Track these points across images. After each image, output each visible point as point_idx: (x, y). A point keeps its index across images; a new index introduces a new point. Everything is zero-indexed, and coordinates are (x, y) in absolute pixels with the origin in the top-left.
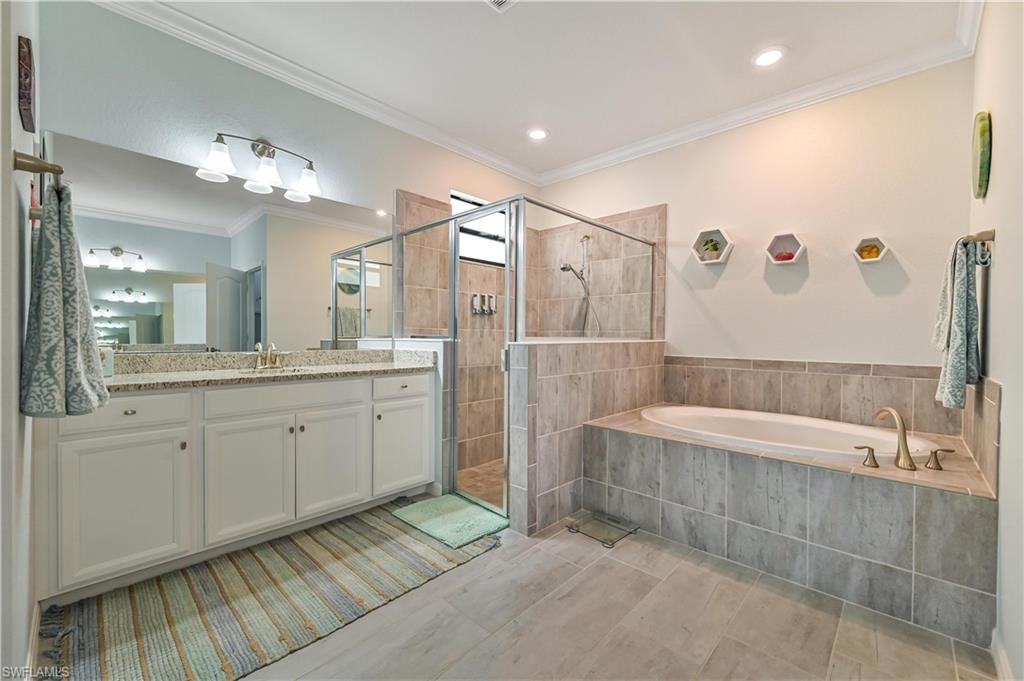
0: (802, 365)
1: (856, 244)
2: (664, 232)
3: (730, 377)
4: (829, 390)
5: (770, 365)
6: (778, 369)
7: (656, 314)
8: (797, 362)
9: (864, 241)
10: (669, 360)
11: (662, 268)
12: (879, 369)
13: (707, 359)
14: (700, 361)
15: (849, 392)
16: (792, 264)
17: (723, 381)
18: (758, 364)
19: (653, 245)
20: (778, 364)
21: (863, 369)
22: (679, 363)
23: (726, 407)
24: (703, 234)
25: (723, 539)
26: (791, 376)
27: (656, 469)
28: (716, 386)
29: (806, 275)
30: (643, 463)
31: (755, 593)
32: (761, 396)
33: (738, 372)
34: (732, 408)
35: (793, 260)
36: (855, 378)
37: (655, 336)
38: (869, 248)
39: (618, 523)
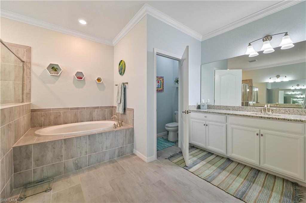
0: (84, 108)
1: (97, 78)
2: (29, 57)
3: (62, 114)
4: (91, 114)
5: (75, 109)
6: (78, 110)
7: (25, 92)
8: (83, 107)
9: (98, 78)
10: (33, 111)
11: (28, 73)
12: (101, 107)
13: (52, 109)
14: (49, 110)
15: (95, 114)
16: (82, 80)
17: (59, 116)
18: (72, 109)
19: (23, 62)
20: (78, 108)
21: (98, 108)
22: (38, 111)
23: (61, 124)
24: (51, 64)
25: (87, 161)
26: (81, 111)
27: (61, 151)
28: (57, 118)
29: (85, 84)
30: (54, 151)
31: (102, 169)
32: (73, 118)
33: (65, 112)
34: (63, 124)
35: (82, 79)
36: (96, 110)
37: (25, 101)
38: (99, 80)
39: (44, 181)
